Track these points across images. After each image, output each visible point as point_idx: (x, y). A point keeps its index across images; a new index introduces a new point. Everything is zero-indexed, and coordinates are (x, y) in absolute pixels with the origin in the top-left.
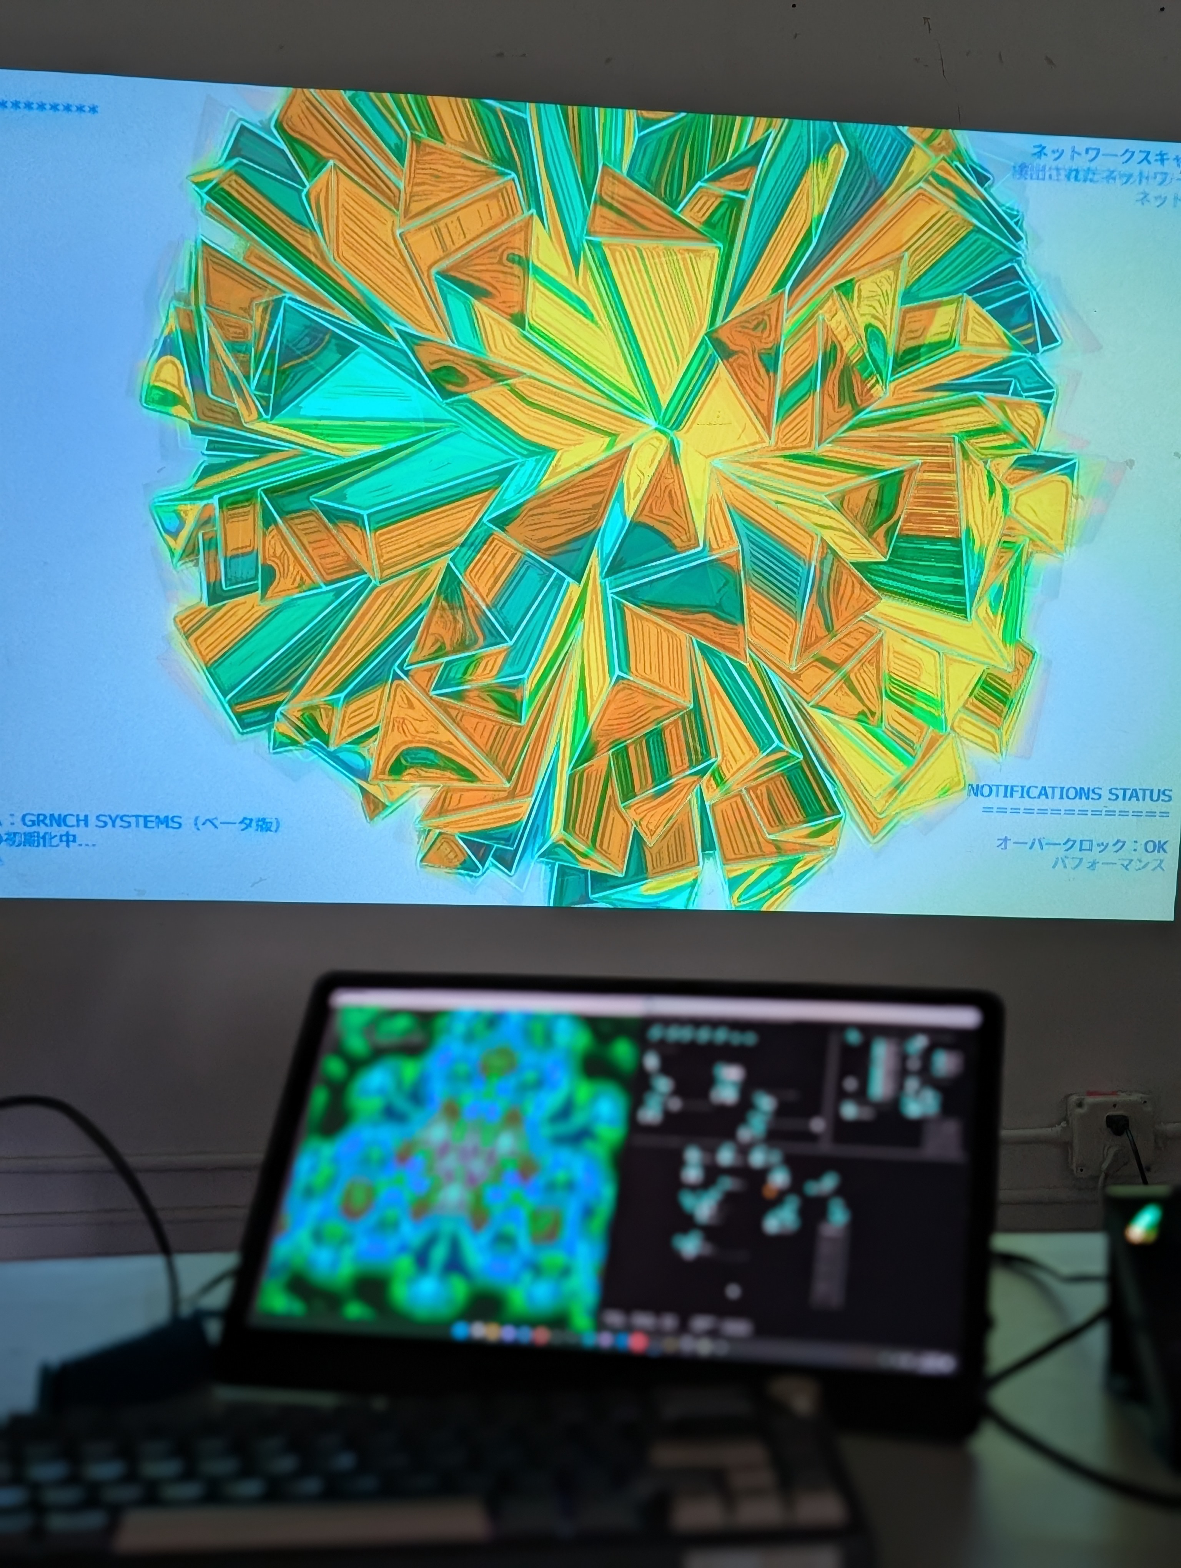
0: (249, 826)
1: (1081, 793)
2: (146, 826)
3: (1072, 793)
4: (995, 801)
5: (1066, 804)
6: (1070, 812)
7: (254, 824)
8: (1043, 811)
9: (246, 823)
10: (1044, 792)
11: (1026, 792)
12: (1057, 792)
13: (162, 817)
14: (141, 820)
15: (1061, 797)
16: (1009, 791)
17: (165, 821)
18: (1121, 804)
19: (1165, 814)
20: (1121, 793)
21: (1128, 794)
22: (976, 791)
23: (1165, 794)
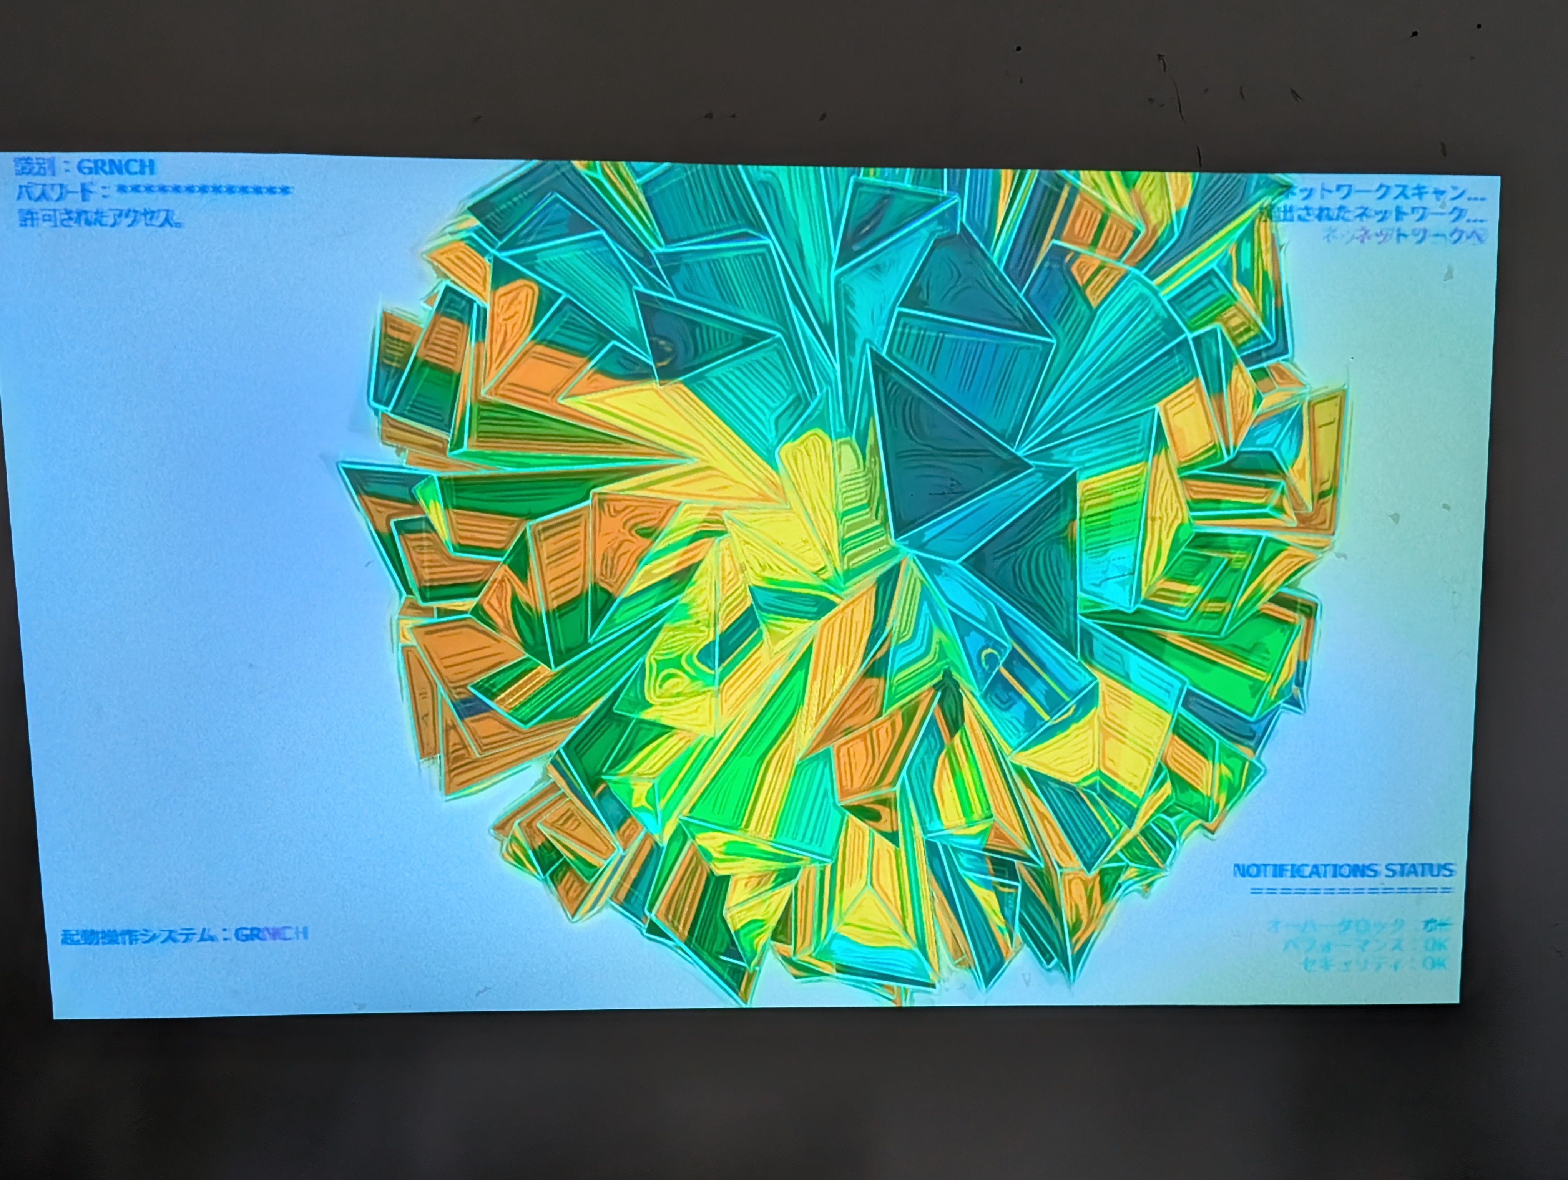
1: (1358, 870)
3: (1346, 871)
4: (1263, 882)
5: (1340, 882)
6: (1344, 891)
8: (1315, 891)
10: (1316, 871)
11: (1296, 871)
12: (1330, 870)
15: (1335, 876)
16: (1279, 871)
18: (1398, 882)
19: (1446, 890)
20: (1397, 868)
21: (1407, 868)
22: (1243, 871)
23: (1444, 868)
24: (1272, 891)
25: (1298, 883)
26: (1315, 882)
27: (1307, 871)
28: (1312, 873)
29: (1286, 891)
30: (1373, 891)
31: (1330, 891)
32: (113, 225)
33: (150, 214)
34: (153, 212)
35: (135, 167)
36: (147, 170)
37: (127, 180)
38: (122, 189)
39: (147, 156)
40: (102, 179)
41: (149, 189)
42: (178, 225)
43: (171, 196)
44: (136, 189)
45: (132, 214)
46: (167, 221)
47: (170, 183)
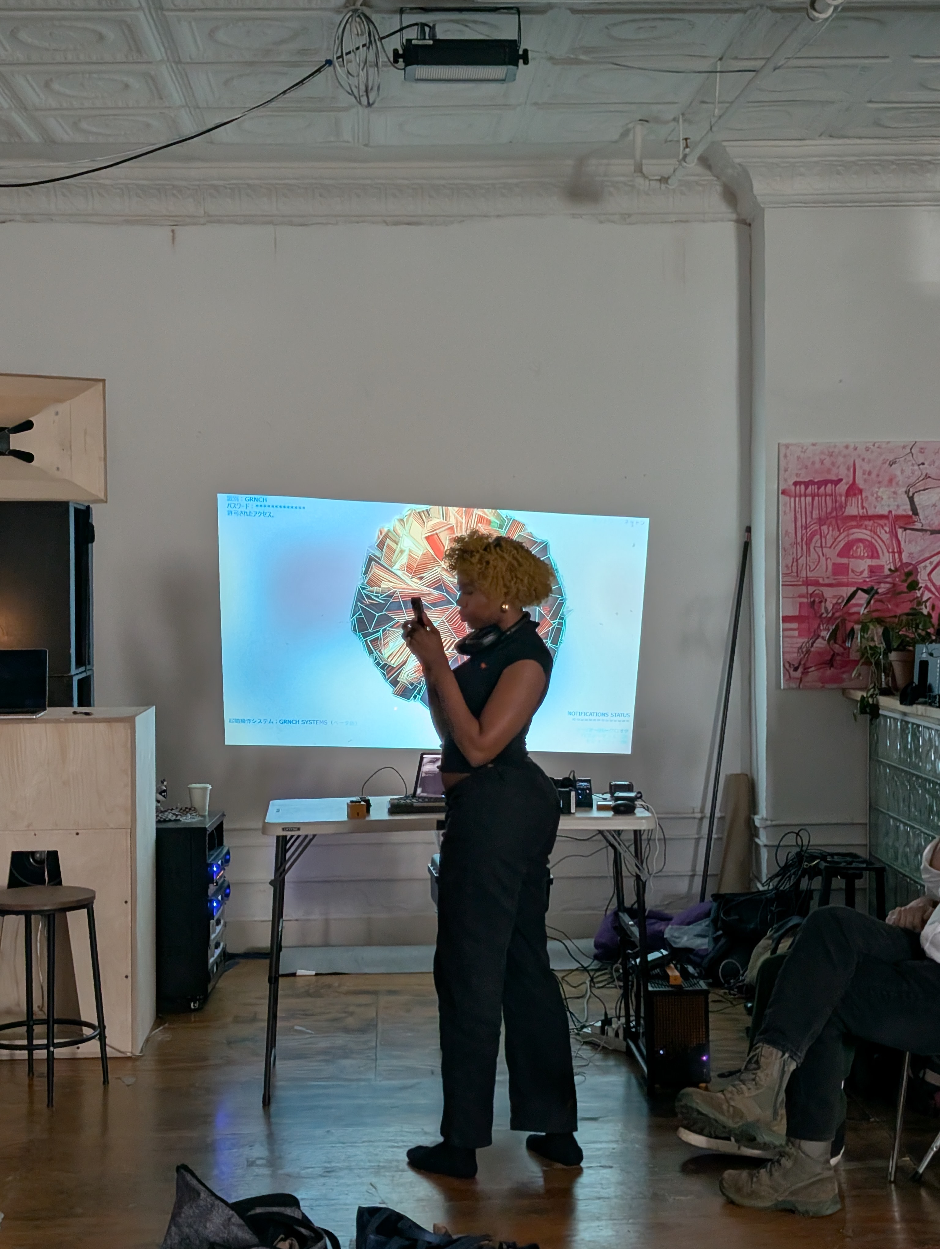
1: (602, 714)
3: (600, 714)
4: (576, 717)
5: (598, 718)
6: (599, 720)
7: (349, 723)
8: (591, 720)
10: (591, 714)
11: (586, 714)
12: (595, 714)
14: (315, 722)
15: (596, 716)
16: (581, 714)
17: (322, 722)
18: (614, 718)
19: (628, 721)
20: (615, 715)
22: (571, 714)
23: (628, 715)
24: (578, 719)
25: (586, 717)
26: (590, 717)
27: (588, 714)
29: (582, 720)
30: (607, 721)
31: (595, 720)
32: (253, 516)
33: (265, 514)
35: (261, 500)
36: (265, 501)
37: (259, 503)
39: (265, 497)
40: (251, 502)
41: (265, 506)
42: (273, 517)
43: (271, 508)
44: (261, 506)
45: (260, 513)
46: (270, 515)
47: (271, 505)
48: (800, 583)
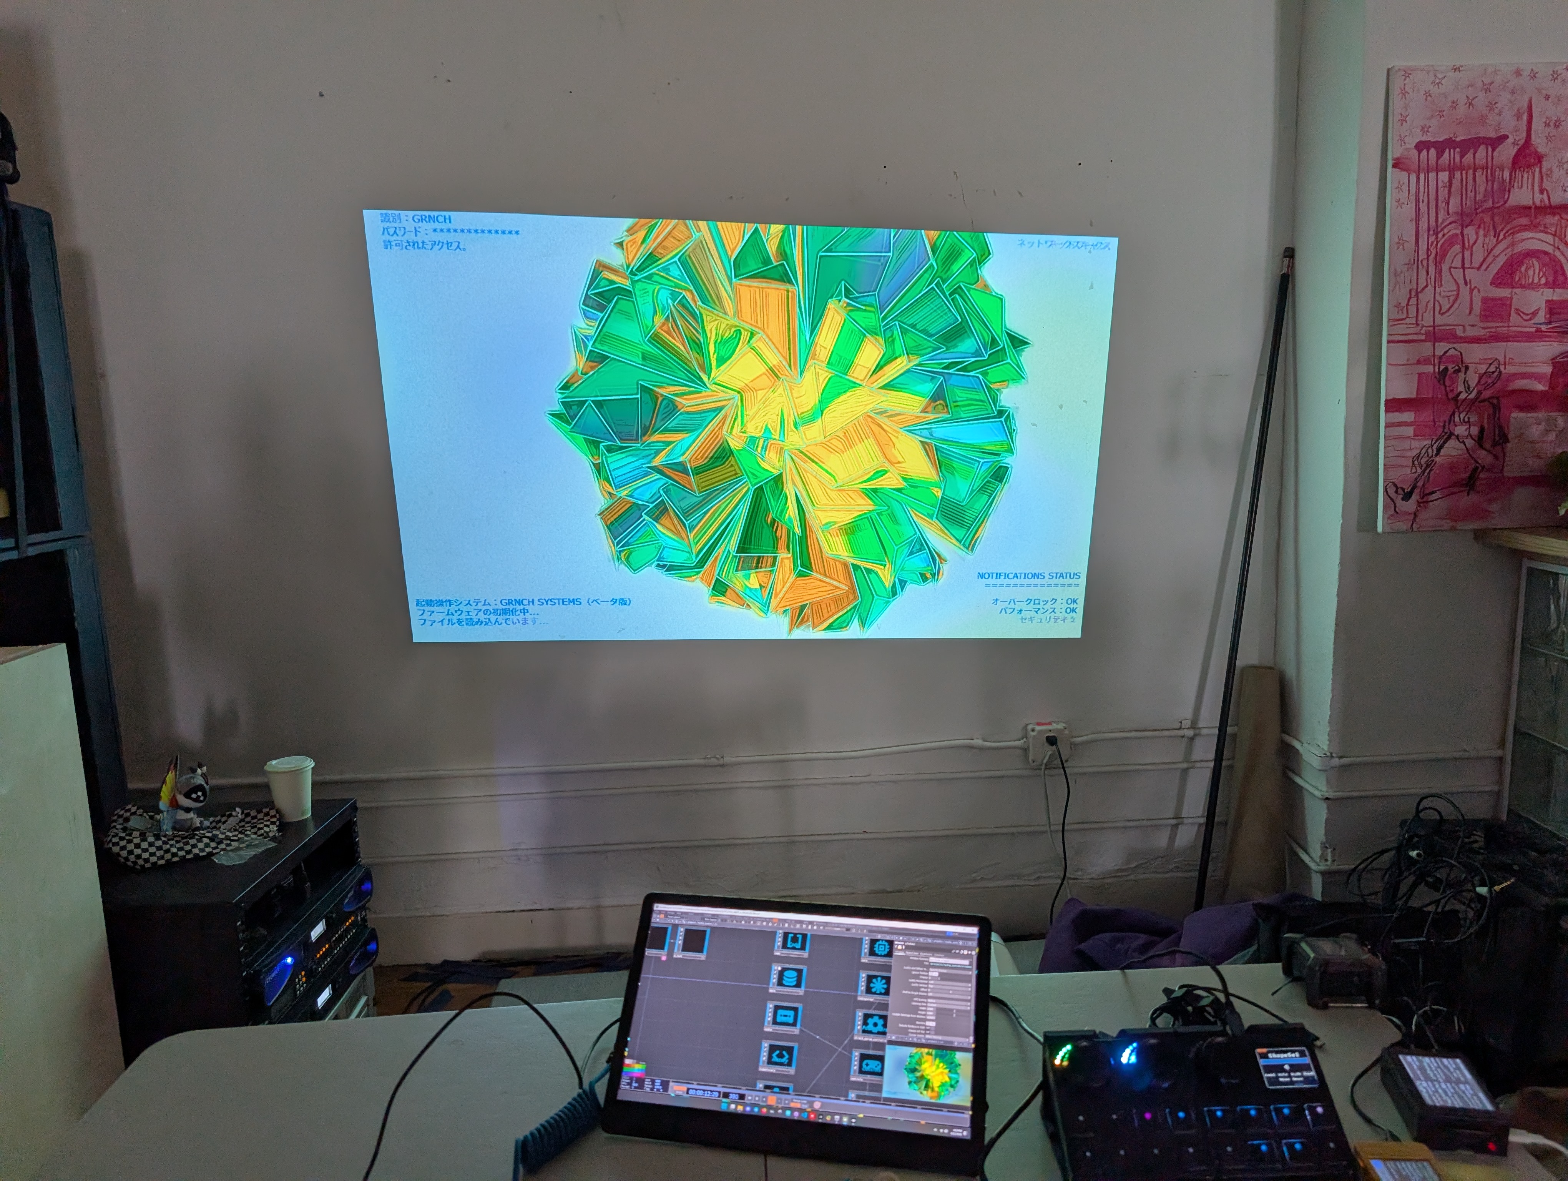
0: (615, 602)
1: (1035, 576)
2: (563, 604)
3: (1030, 576)
4: (991, 581)
5: (1027, 581)
6: (1029, 585)
7: (618, 602)
8: (1015, 585)
9: (614, 601)
10: (1016, 576)
11: (1007, 576)
12: (1023, 575)
13: (571, 599)
14: (561, 601)
15: (1025, 578)
16: (998, 576)
17: (573, 601)
18: (1055, 581)
19: (1077, 585)
20: (1055, 575)
21: (1059, 575)
22: (982, 576)
23: (1077, 575)
24: (995, 585)
25: (1007, 581)
26: (1016, 581)
27: (1011, 576)
28: (1014, 577)
29: (1002, 585)
30: (1043, 585)
31: (1022, 585)
32: (431, 249)
33: (449, 244)
34: (452, 243)
35: (441, 219)
36: (448, 221)
37: (437, 226)
38: (435, 230)
39: (447, 214)
40: (424, 225)
41: (449, 230)
42: (464, 250)
43: (459, 233)
44: (442, 230)
45: (441, 244)
46: (458, 247)
47: (459, 228)
48: (1423, 337)
